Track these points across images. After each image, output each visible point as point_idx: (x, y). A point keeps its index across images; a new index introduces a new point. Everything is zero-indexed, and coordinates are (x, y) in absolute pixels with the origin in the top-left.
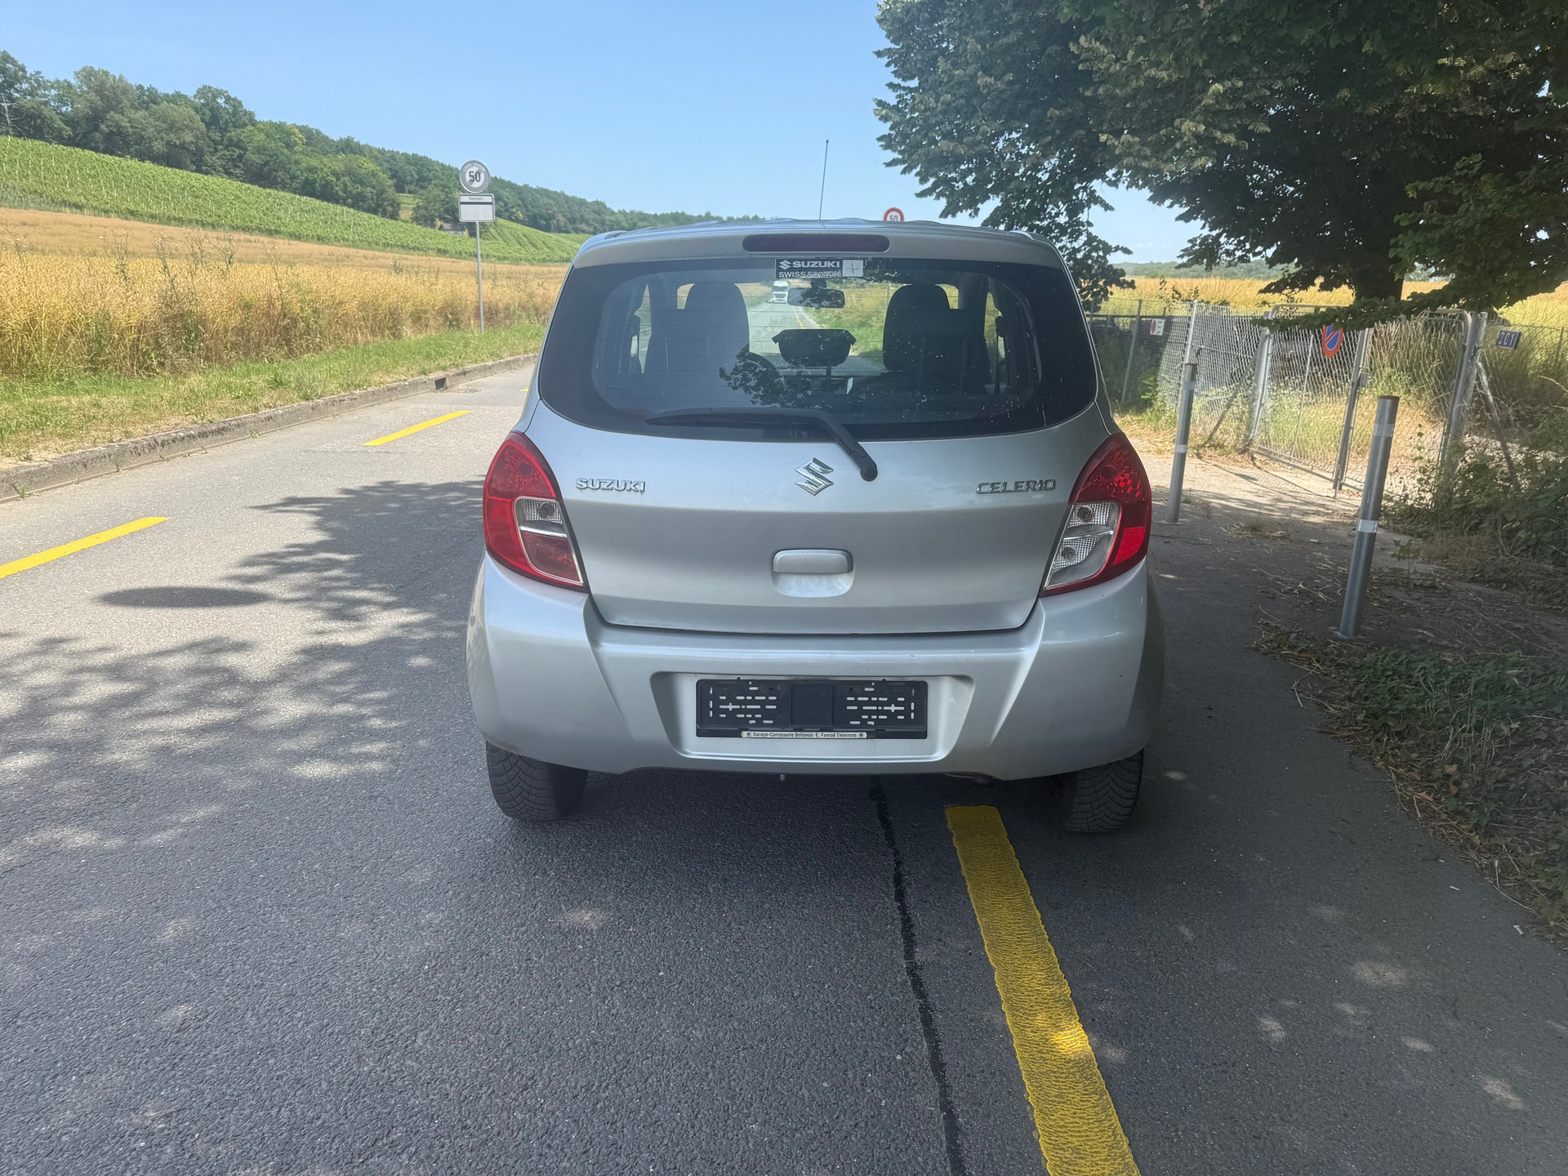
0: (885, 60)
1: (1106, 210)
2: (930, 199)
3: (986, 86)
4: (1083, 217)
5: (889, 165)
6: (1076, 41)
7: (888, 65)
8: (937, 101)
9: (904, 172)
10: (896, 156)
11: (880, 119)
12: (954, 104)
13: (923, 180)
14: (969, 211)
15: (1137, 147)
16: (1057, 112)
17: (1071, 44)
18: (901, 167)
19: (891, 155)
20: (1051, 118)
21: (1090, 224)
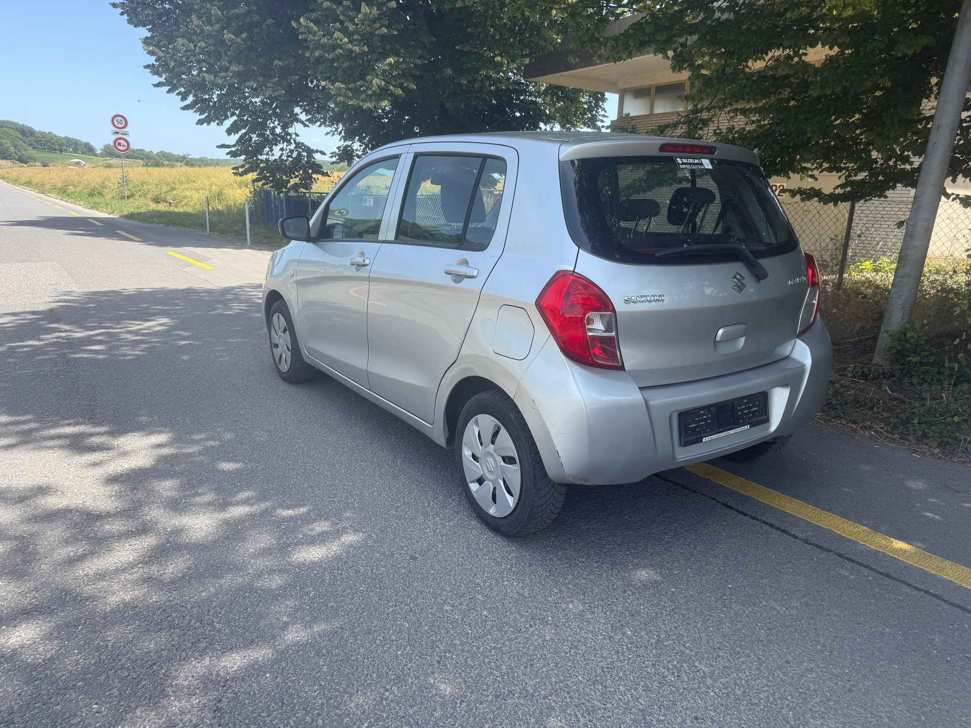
0: (119, 10)
1: (304, 127)
2: (191, 111)
3: (230, 40)
4: (291, 130)
5: (157, 85)
6: (297, 21)
7: (122, 14)
8: (195, 46)
9: (169, 92)
10: (162, 80)
11: (148, 53)
12: (206, 49)
13: (184, 98)
14: (217, 121)
15: (344, 91)
16: (280, 63)
17: (293, 22)
18: (167, 88)
19: (157, 79)
20: (276, 66)
21: (297, 135)
